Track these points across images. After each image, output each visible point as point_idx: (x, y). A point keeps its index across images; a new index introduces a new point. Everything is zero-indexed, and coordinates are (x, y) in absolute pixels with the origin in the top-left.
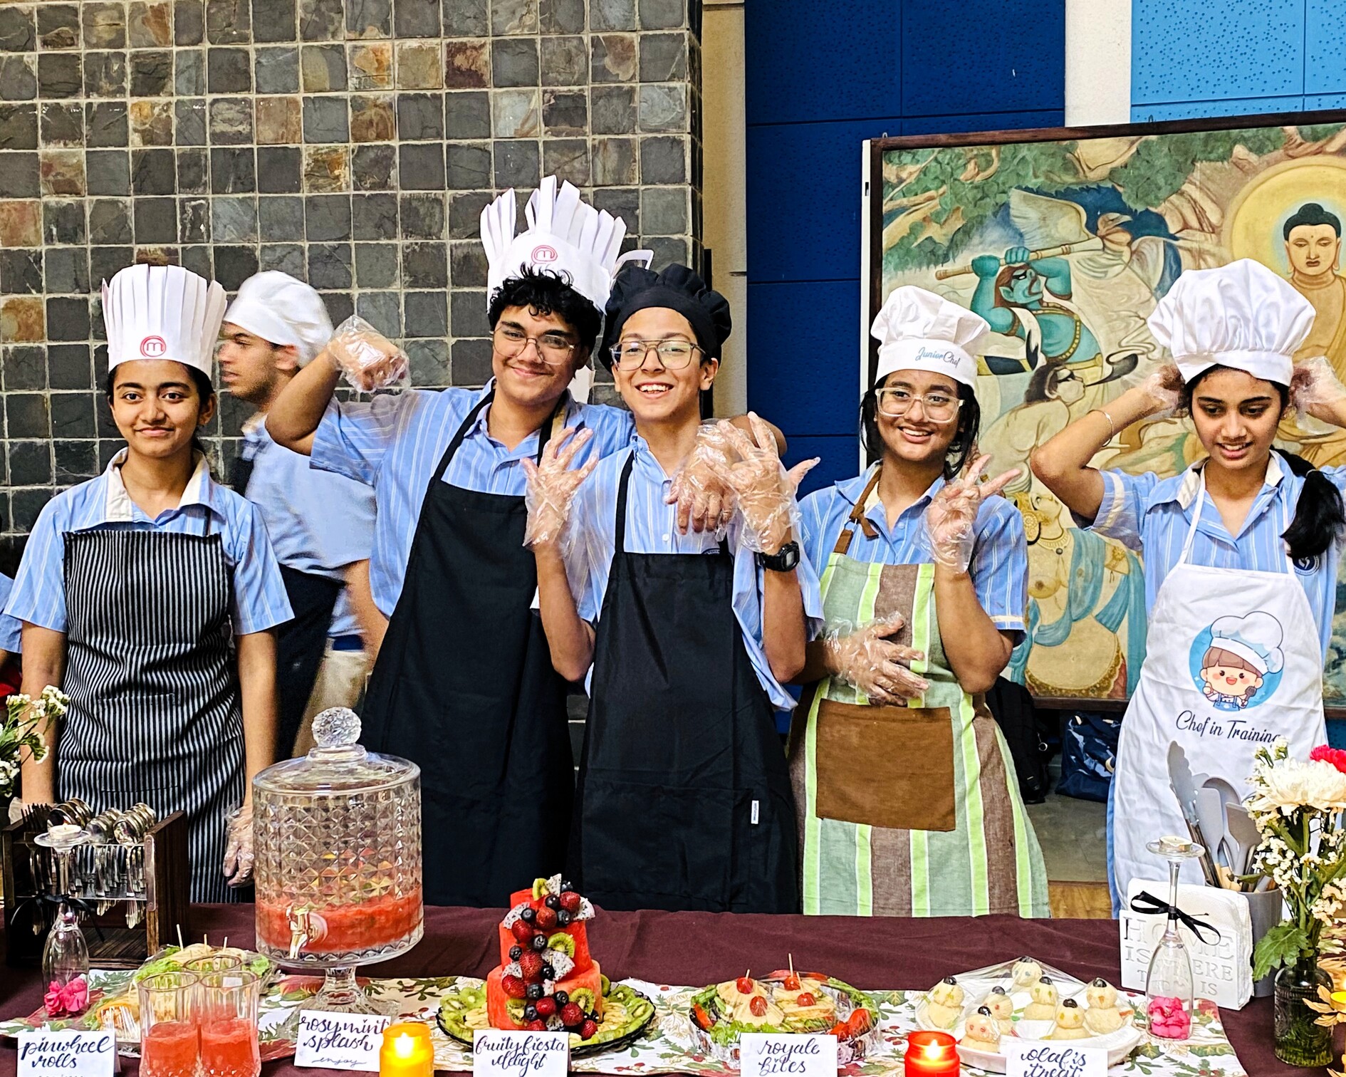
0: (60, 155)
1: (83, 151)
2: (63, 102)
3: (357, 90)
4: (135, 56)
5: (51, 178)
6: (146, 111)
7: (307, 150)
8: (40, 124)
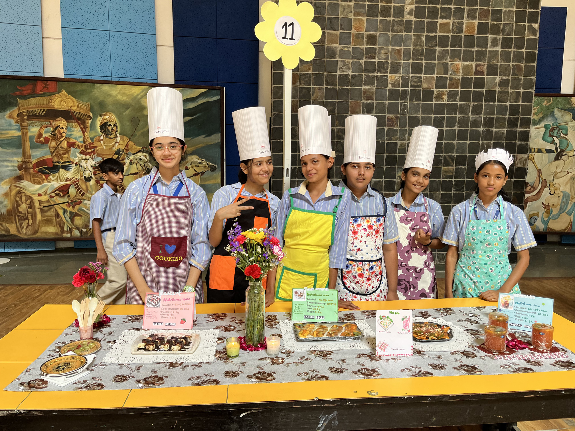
0: (369, 89)
1: (375, 88)
2: (370, 74)
3: (451, 75)
4: (391, 63)
5: (365, 95)
6: (393, 78)
7: (436, 90)
8: (363, 80)
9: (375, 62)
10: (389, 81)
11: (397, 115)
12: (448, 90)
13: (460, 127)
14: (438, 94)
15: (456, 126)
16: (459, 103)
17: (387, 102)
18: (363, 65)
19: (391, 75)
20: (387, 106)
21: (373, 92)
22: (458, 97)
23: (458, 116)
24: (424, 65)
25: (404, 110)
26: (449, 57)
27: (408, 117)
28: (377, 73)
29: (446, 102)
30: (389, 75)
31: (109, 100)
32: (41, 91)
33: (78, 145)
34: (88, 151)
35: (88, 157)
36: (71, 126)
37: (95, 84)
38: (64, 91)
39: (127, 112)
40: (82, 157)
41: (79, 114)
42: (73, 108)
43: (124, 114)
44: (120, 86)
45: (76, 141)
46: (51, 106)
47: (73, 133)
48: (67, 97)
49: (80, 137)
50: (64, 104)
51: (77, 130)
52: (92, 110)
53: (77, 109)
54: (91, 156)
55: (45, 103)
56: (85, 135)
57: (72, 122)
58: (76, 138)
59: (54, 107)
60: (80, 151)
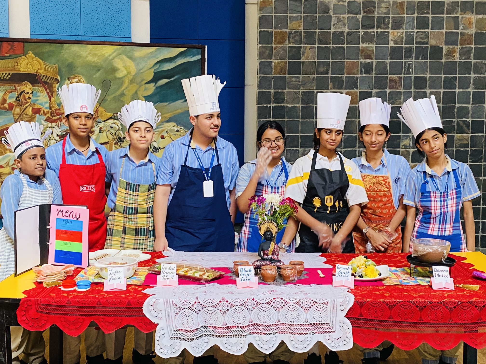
9: (374, 17)
10: (390, 38)
11: (401, 76)
12: (459, 46)
13: (475, 89)
14: (448, 51)
15: (471, 88)
16: (473, 61)
17: (388, 61)
18: (360, 20)
19: (392, 31)
20: (388, 66)
21: (373, 50)
22: (472, 55)
23: (472, 76)
24: (430, 19)
25: (408, 70)
26: (459, 10)
27: (413, 78)
28: (377, 29)
29: (458, 60)
30: (391, 31)
31: (78, 62)
32: (7, 53)
33: (44, 112)
34: (54, 118)
35: (54, 124)
36: (37, 91)
37: (64, 44)
38: (31, 52)
39: (98, 74)
40: (47, 125)
41: (46, 78)
42: (39, 71)
43: (94, 76)
44: (90, 46)
45: (42, 107)
46: (17, 69)
47: (38, 98)
48: (34, 59)
49: (46, 103)
50: (31, 67)
51: (43, 95)
52: (59, 72)
53: (44, 72)
54: (58, 123)
55: (10, 66)
56: (52, 101)
57: (39, 86)
58: (41, 104)
59: (20, 71)
60: (45, 118)
